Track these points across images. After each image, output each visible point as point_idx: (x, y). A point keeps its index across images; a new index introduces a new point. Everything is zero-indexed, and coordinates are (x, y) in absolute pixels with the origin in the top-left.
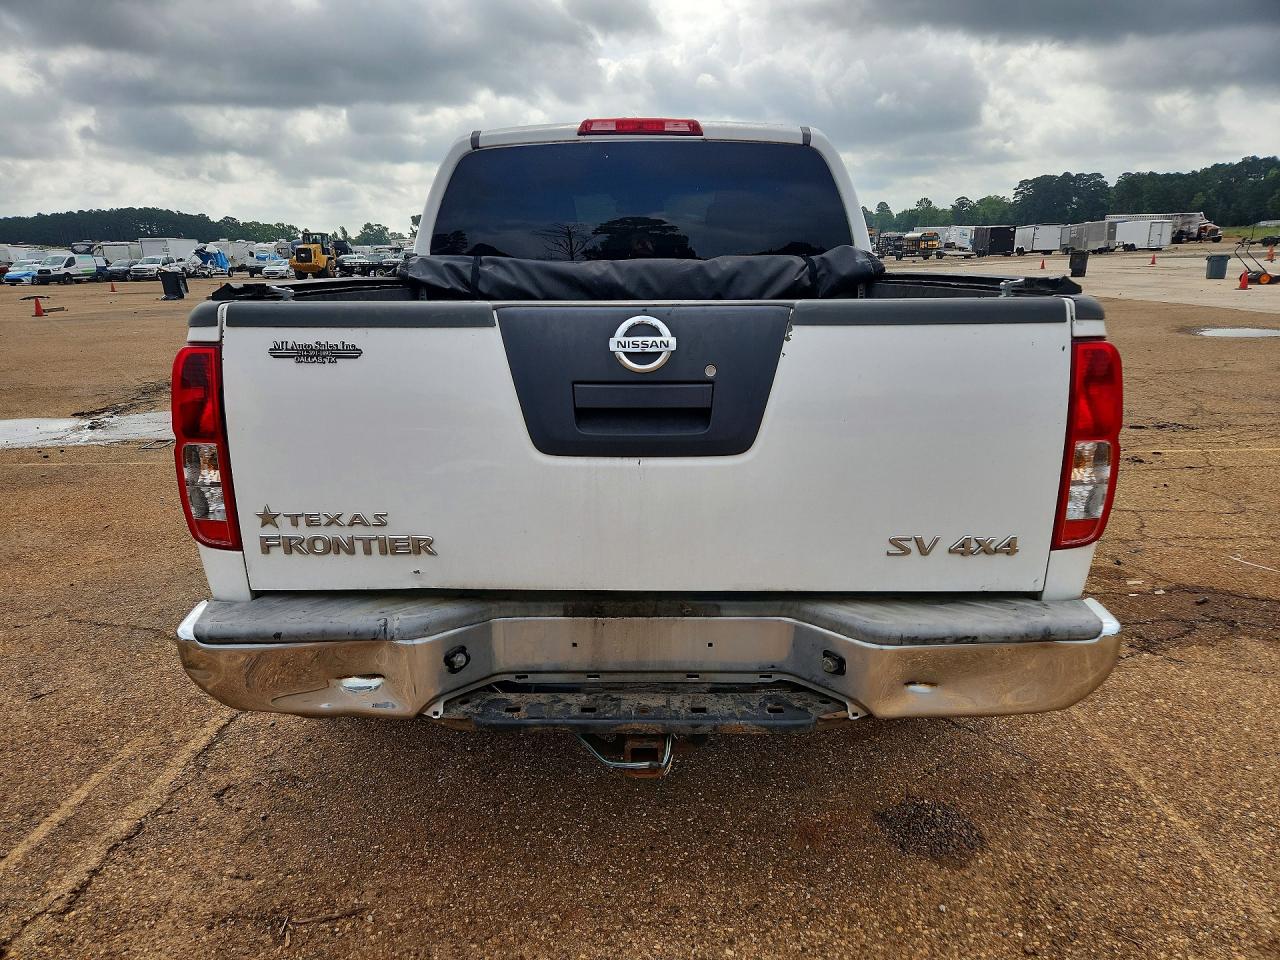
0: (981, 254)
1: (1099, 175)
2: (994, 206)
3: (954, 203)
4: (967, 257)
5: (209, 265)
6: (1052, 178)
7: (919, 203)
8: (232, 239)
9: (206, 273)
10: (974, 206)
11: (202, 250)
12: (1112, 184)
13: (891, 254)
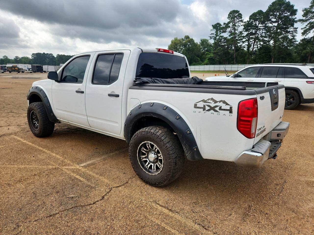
0: (35, 72)
1: (52, 54)
2: (26, 59)
3: (14, 58)
4: (31, 73)
6: (41, 54)
7: (4, 57)
10: (21, 59)
12: (55, 56)
13: (7, 71)
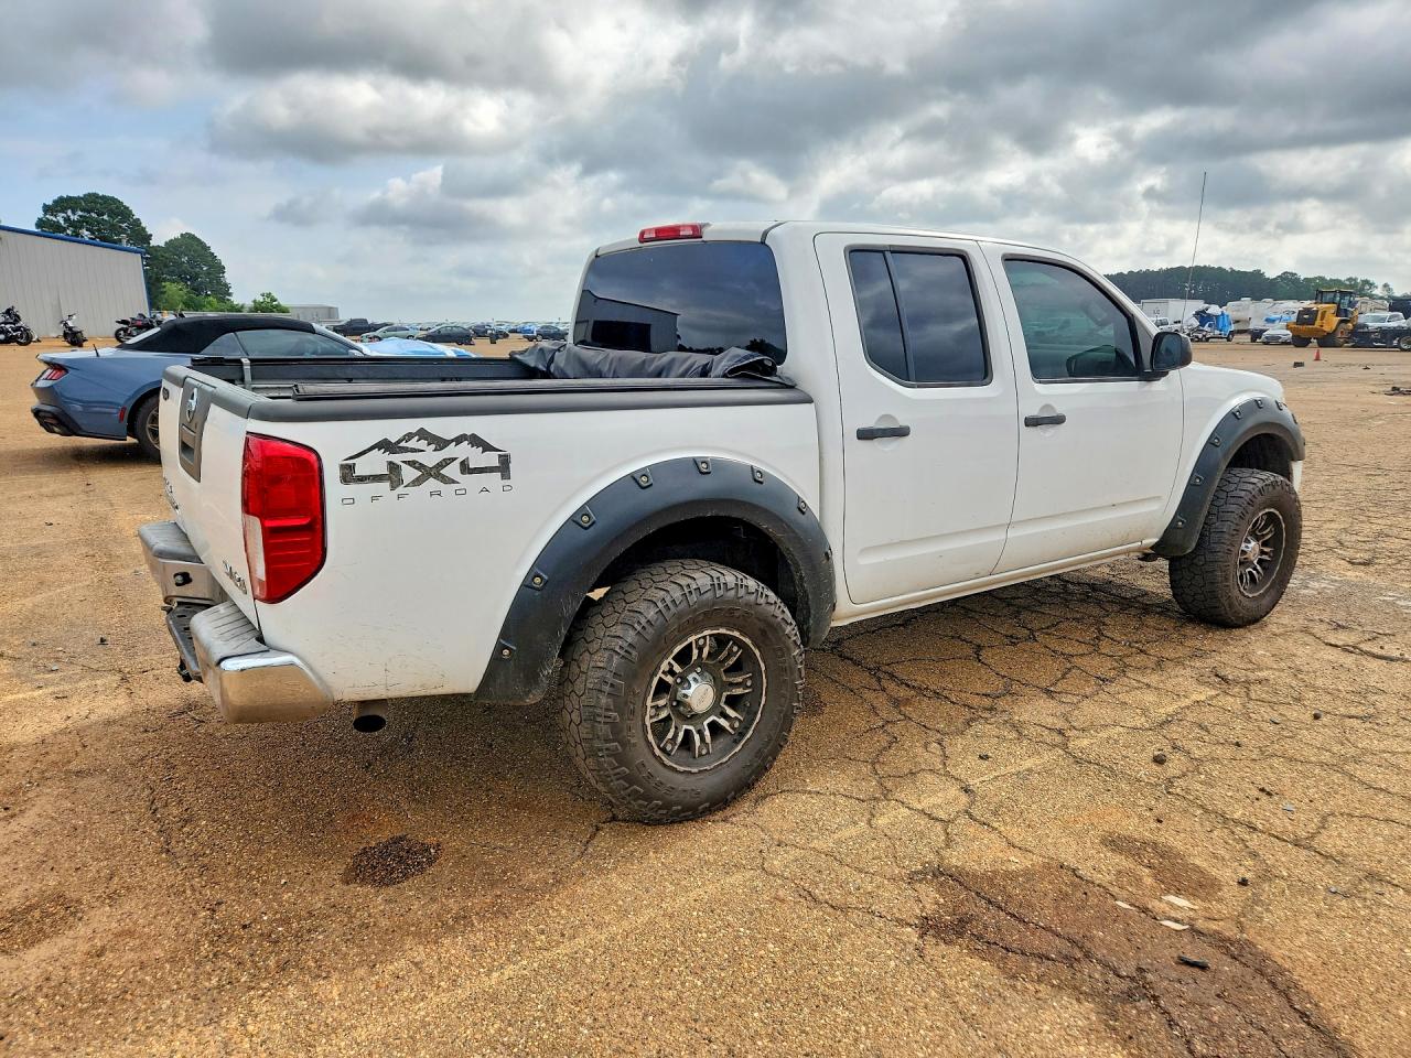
5: (1206, 328)
8: (1257, 298)
9: (1200, 336)
11: (1203, 311)
